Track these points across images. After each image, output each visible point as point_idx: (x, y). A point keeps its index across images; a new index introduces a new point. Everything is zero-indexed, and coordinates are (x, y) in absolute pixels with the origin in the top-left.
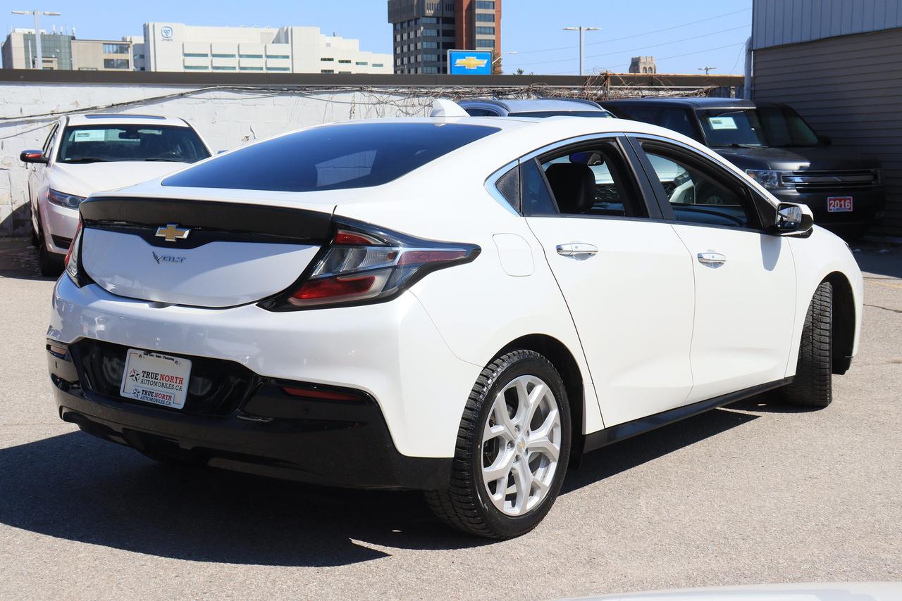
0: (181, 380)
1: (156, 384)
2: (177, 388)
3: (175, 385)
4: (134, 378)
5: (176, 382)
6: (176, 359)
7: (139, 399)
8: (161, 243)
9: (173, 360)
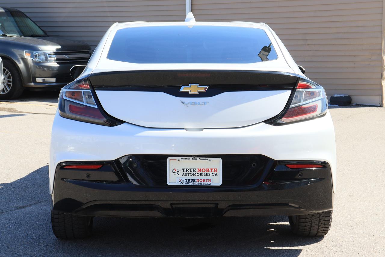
0: (215, 170)
1: (195, 175)
2: (213, 174)
3: (212, 173)
4: (176, 173)
5: (211, 172)
6: (209, 159)
7: (184, 184)
8: (186, 95)
9: (207, 159)
